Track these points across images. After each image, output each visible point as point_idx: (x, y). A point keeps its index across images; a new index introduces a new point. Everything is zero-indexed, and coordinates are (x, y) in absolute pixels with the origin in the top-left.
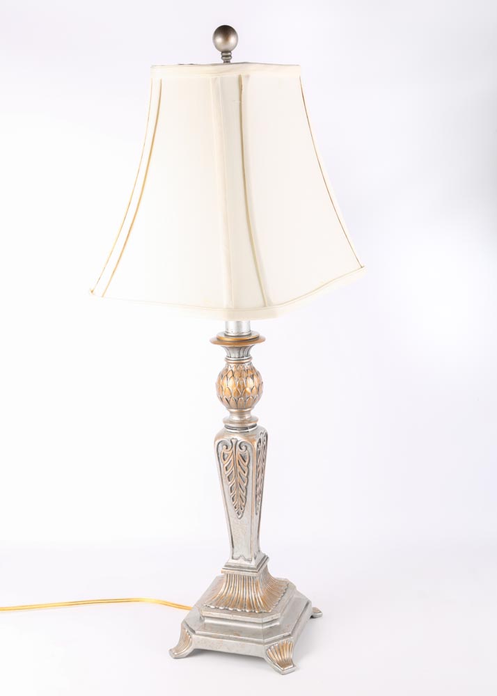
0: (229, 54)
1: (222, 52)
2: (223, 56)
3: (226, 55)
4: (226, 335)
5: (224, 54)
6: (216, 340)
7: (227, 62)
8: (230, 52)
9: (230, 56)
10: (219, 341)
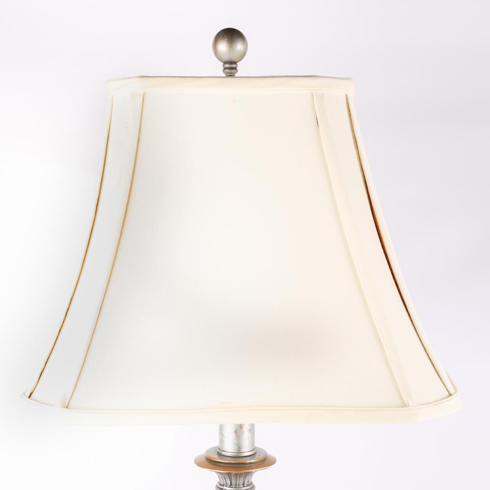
0: (234, 66)
1: (225, 63)
2: (225, 68)
3: (231, 67)
4: (219, 454)
5: (227, 65)
6: (205, 460)
7: (231, 75)
8: (235, 63)
9: (235, 68)
10: (210, 463)
